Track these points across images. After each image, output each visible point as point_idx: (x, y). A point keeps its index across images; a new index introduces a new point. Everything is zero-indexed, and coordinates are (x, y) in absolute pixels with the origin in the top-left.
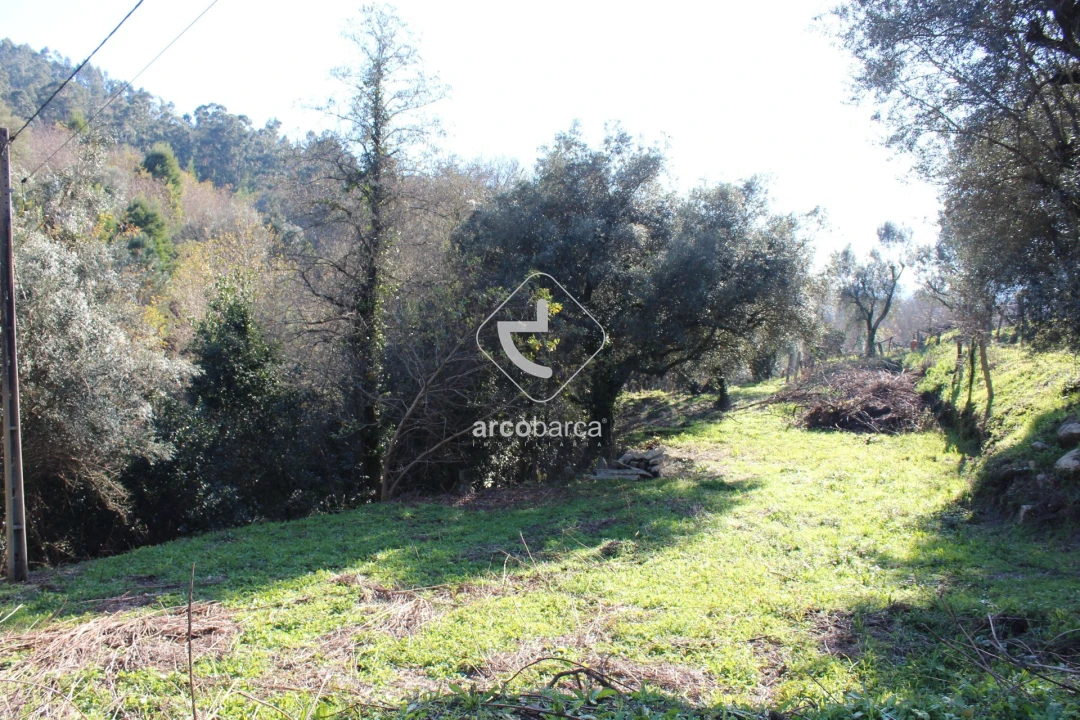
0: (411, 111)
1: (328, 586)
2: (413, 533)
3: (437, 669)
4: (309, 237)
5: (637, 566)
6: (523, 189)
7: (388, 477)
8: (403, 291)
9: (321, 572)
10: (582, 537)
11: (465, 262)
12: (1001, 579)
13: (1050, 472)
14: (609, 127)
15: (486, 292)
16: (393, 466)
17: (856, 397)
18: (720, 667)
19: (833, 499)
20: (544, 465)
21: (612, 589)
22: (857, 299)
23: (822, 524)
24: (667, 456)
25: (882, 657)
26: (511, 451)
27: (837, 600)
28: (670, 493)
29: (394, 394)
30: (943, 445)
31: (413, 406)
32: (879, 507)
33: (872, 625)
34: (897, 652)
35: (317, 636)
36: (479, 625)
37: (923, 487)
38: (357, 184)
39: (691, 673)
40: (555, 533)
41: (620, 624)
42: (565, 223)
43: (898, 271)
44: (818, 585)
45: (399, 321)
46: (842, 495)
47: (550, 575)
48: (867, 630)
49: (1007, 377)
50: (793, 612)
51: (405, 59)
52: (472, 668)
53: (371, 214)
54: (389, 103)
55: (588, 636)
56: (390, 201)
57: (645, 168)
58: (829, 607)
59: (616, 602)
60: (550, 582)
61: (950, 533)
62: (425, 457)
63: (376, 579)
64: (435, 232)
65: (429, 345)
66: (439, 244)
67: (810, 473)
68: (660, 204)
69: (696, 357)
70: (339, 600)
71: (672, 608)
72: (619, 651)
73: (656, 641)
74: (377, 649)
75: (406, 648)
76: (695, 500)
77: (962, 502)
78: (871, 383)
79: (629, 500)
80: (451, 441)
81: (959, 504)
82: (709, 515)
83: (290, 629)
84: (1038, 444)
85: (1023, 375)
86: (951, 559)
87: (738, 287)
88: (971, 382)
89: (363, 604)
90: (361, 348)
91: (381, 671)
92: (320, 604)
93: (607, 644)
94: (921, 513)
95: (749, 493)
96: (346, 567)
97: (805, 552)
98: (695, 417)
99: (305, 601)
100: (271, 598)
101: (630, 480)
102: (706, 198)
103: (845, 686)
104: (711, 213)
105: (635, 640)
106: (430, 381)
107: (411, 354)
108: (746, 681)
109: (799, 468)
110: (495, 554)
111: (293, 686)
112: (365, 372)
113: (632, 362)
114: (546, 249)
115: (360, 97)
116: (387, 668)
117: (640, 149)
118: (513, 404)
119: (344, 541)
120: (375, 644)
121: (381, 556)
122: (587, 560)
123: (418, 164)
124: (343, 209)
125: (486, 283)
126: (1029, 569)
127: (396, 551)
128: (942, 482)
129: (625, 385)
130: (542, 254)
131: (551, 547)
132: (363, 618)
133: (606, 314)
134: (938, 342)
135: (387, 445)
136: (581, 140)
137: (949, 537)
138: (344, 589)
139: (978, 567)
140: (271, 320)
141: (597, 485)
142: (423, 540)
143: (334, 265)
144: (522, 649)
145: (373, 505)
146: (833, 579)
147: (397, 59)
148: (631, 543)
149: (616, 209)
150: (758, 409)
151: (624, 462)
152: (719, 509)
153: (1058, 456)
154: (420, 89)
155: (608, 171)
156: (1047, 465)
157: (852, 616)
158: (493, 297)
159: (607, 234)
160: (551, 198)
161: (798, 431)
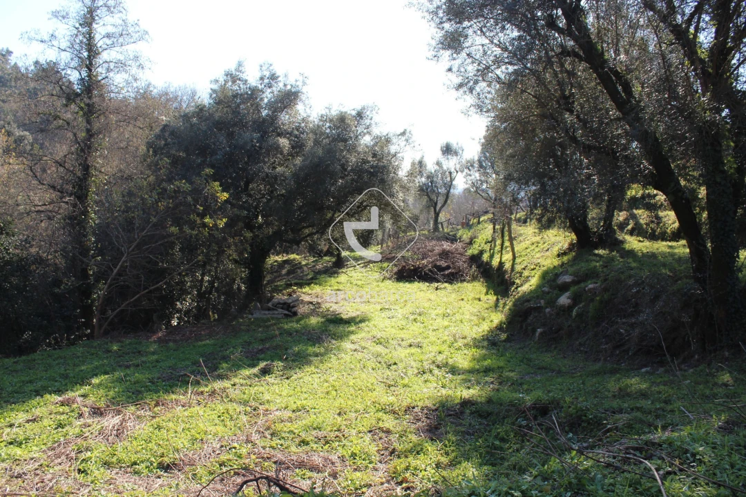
0: (117, 49)
1: (53, 407)
2: (119, 362)
3: (141, 467)
4: (35, 140)
5: (286, 380)
6: (201, 109)
7: (99, 320)
8: (110, 182)
9: (48, 396)
10: (245, 360)
11: (157, 161)
12: (527, 378)
13: (553, 307)
14: (264, 68)
15: (173, 184)
16: (103, 312)
17: (428, 259)
18: (350, 452)
19: (416, 328)
20: (215, 308)
21: (269, 398)
22: (427, 193)
23: (410, 346)
24: (302, 300)
25: (459, 438)
26: (190, 298)
27: (426, 400)
28: (305, 327)
29: (103, 259)
30: (484, 290)
31: (118, 267)
32: (446, 333)
33: (450, 415)
34: (468, 433)
35: (44, 447)
36: (172, 431)
37: (475, 318)
38: (74, 101)
39: (330, 457)
40: (225, 359)
41: (276, 424)
42: (231, 135)
43: (454, 174)
44: (412, 389)
45: (107, 205)
46: (422, 325)
47: (224, 390)
48: (447, 419)
49: (523, 245)
50: (397, 409)
51: (112, 9)
52: (168, 465)
53: (85, 124)
54: (100, 42)
55: (254, 434)
56: (100, 115)
57: (289, 98)
58: (420, 404)
59: (272, 407)
60: (224, 396)
61: (493, 349)
62: (128, 304)
63: (91, 400)
64: (135, 140)
65: (130, 222)
66: (137, 149)
67: (400, 311)
68: (297, 124)
69: (322, 231)
70: (62, 417)
71: (313, 410)
72: (277, 445)
73: (303, 435)
74: (93, 455)
75: (116, 453)
76: (323, 331)
77: (500, 328)
78: (437, 250)
79: (277, 332)
80: (147, 293)
81: (498, 329)
82: (334, 342)
83: (21, 443)
84: (546, 289)
85: (533, 244)
86: (496, 366)
87: (352, 183)
88: (502, 248)
89: (82, 419)
90: (78, 224)
91: (97, 472)
92: (46, 422)
93: (267, 440)
94: (474, 336)
95: (360, 325)
96: (67, 391)
97: (401, 365)
98: (320, 272)
99: (34, 421)
100: (5, 419)
101: (277, 318)
102: (331, 121)
103: (436, 460)
104: (333, 131)
105: (288, 435)
106: (131, 249)
107: (117, 228)
108: (368, 461)
109: (392, 307)
110: (182, 376)
111: (23, 492)
112: (81, 242)
113: (278, 235)
114: (217, 154)
115: (77, 35)
116: (102, 470)
117: (285, 85)
118: (193, 265)
119: (66, 370)
120: (91, 450)
121: (95, 381)
122: (249, 378)
123: (122, 88)
124: (63, 120)
125: (173, 178)
126: (544, 371)
127: (106, 376)
128: (486, 315)
129: (272, 251)
130: (214, 157)
131: (223, 368)
132: (81, 431)
133: (259, 201)
134: (479, 223)
135: (98, 296)
136: (244, 76)
137: (493, 351)
138: (67, 409)
139: (513, 371)
140: (5, 203)
141: (253, 322)
142: (128, 367)
143: (57, 162)
144: (206, 447)
145: (88, 342)
146: (421, 384)
147: (106, 9)
148: (281, 364)
149: (267, 127)
150: (363, 267)
151: (273, 305)
152: (340, 337)
153: (558, 296)
154: (124, 33)
155: (262, 99)
156: (552, 303)
157: (436, 410)
158: (178, 187)
159: (261, 144)
160: (221, 117)
161: (391, 282)
